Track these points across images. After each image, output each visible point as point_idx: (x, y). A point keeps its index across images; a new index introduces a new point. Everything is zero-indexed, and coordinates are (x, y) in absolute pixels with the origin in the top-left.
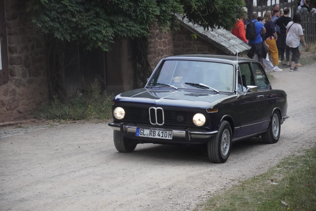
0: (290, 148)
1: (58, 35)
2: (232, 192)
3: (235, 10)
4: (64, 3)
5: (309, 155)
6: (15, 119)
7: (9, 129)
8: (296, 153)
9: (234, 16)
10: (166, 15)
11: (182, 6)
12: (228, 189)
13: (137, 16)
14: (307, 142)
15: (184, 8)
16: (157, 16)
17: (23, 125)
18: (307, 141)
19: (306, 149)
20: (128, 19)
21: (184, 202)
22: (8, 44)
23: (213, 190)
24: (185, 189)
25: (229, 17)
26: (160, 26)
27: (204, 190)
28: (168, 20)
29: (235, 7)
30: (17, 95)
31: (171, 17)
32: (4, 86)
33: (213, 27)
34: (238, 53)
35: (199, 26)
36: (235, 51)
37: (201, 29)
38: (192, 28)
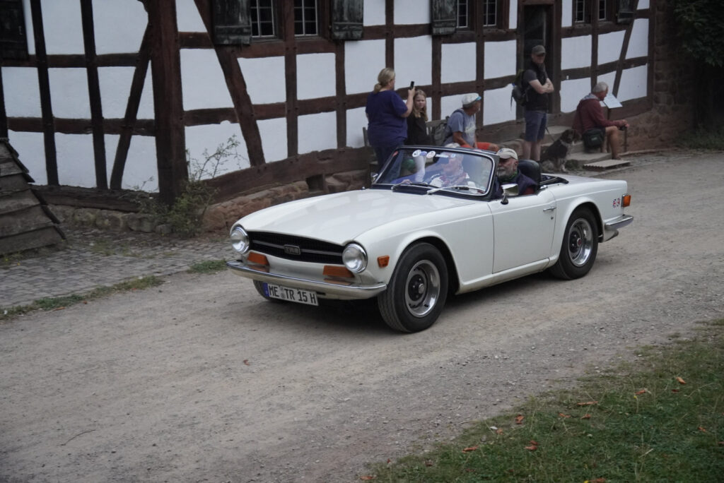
1: (709, 61)
4: (719, 25)
6: (656, 147)
7: (649, 157)
17: (664, 153)
22: (655, 71)
30: (660, 124)
32: (648, 114)
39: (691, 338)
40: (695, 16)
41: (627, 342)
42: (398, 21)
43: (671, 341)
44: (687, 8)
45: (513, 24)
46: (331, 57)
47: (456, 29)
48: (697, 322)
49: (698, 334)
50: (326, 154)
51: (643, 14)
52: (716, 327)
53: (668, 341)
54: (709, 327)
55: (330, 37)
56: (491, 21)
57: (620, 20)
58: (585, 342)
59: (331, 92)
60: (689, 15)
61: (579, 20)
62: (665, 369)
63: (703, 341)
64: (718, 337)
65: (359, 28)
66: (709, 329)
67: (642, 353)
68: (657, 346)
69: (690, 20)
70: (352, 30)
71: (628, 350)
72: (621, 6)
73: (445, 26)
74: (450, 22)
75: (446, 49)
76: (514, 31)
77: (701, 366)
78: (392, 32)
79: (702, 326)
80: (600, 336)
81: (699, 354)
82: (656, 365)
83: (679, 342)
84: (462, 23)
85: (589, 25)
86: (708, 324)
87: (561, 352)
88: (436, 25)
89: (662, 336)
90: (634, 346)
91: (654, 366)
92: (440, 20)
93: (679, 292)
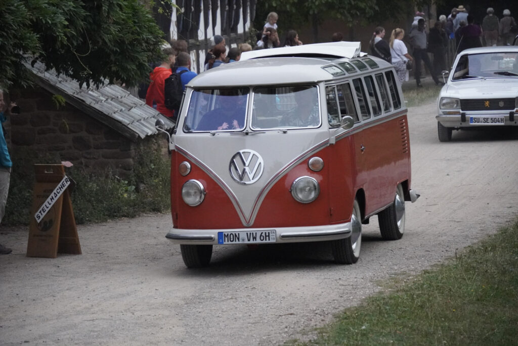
0: (284, 326)
3: (144, 45)
5: (326, 338)
8: (298, 336)
9: (143, 58)
10: (5, 54)
11: (36, 36)
14: (317, 314)
15: (39, 39)
18: (316, 312)
19: (318, 327)
25: (133, 60)
28: (9, 65)
29: (143, 39)
31: (14, 59)
33: (98, 82)
34: (151, 135)
35: (69, 79)
36: (143, 131)
37: (70, 86)
38: (52, 83)
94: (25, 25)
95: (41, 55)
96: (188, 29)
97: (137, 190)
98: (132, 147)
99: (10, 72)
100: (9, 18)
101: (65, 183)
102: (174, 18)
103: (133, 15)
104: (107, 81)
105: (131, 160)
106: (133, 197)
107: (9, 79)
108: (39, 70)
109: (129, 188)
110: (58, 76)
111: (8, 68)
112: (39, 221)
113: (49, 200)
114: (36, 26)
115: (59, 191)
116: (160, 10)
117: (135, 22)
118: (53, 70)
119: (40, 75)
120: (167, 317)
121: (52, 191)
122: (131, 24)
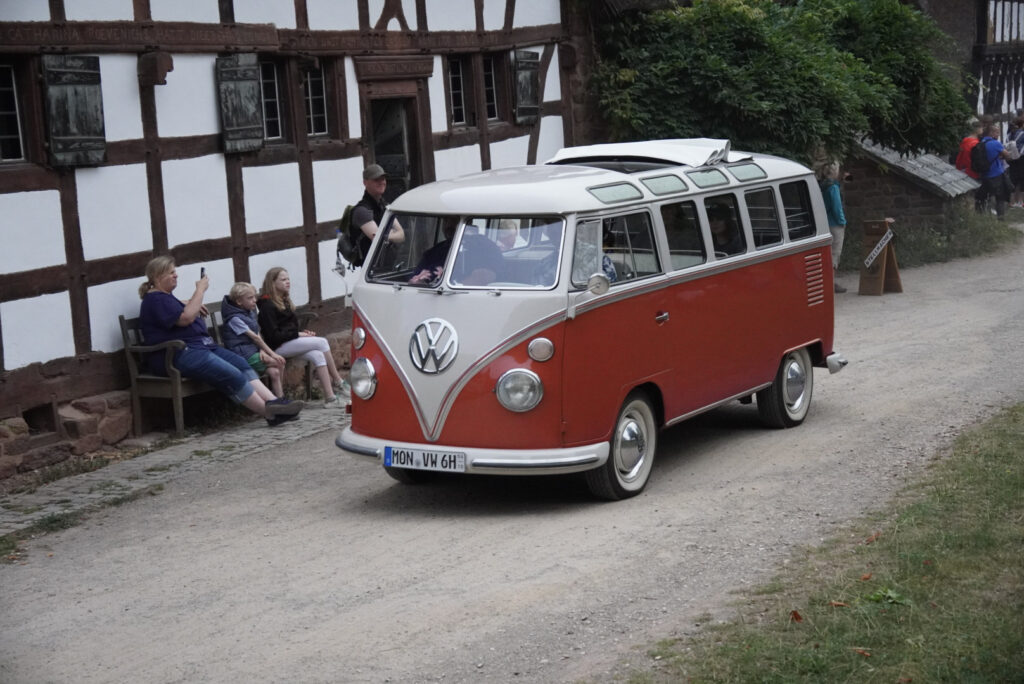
2: (996, 426)
3: (955, 120)
4: (669, 123)
9: (955, 131)
11: (866, 118)
12: (984, 421)
13: (791, 138)
15: (869, 120)
16: (825, 137)
20: (776, 144)
21: (913, 445)
23: (959, 424)
24: (909, 423)
25: (946, 133)
26: (828, 153)
27: (942, 424)
29: (955, 115)
31: (848, 137)
33: (916, 152)
34: (960, 195)
35: (892, 151)
36: (954, 192)
37: (892, 157)
38: (878, 155)
39: (729, 619)
40: (632, 109)
41: (631, 637)
42: (165, 130)
43: (701, 628)
44: (619, 97)
45: (355, 130)
46: (52, 198)
47: (264, 143)
48: (732, 593)
49: (740, 612)
50: (57, 366)
51: (553, 109)
52: (765, 596)
53: (695, 629)
54: (753, 598)
55: (49, 163)
56: (320, 127)
57: (520, 119)
58: (562, 645)
59: (58, 257)
60: (623, 108)
61: (456, 121)
62: (705, 675)
63: (750, 623)
64: (770, 613)
65: (99, 145)
66: (753, 602)
67: (659, 653)
68: (681, 640)
69: (624, 116)
70: (86, 150)
71: (637, 651)
72: (520, 97)
73: (245, 138)
74: (252, 130)
75: (250, 175)
76: (358, 142)
77: (758, 664)
78: (157, 151)
79: (742, 598)
80: (583, 632)
81: (750, 646)
82: (689, 671)
83: (713, 629)
84: (273, 131)
85: (473, 129)
86: (751, 594)
87: (527, 668)
88: (230, 136)
89: (684, 621)
90: (645, 643)
91: (685, 672)
92: (236, 128)
93: (692, 546)
94: (856, 109)
95: (869, 133)
96: (993, 104)
97: (949, 240)
98: (944, 205)
99: (845, 149)
100: (845, 105)
101: (889, 235)
102: (981, 96)
103: (947, 97)
104: (923, 151)
105: (943, 216)
106: (945, 245)
107: (844, 154)
108: (868, 146)
109: (942, 238)
110: (883, 149)
111: (843, 145)
112: (868, 266)
113: (876, 249)
114: (866, 110)
115: (883, 243)
116: (970, 91)
117: (948, 102)
118: (879, 145)
119: (868, 149)
120: (978, 342)
121: (877, 242)
122: (944, 103)
